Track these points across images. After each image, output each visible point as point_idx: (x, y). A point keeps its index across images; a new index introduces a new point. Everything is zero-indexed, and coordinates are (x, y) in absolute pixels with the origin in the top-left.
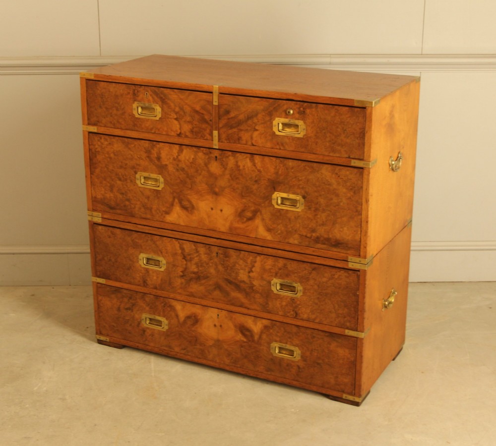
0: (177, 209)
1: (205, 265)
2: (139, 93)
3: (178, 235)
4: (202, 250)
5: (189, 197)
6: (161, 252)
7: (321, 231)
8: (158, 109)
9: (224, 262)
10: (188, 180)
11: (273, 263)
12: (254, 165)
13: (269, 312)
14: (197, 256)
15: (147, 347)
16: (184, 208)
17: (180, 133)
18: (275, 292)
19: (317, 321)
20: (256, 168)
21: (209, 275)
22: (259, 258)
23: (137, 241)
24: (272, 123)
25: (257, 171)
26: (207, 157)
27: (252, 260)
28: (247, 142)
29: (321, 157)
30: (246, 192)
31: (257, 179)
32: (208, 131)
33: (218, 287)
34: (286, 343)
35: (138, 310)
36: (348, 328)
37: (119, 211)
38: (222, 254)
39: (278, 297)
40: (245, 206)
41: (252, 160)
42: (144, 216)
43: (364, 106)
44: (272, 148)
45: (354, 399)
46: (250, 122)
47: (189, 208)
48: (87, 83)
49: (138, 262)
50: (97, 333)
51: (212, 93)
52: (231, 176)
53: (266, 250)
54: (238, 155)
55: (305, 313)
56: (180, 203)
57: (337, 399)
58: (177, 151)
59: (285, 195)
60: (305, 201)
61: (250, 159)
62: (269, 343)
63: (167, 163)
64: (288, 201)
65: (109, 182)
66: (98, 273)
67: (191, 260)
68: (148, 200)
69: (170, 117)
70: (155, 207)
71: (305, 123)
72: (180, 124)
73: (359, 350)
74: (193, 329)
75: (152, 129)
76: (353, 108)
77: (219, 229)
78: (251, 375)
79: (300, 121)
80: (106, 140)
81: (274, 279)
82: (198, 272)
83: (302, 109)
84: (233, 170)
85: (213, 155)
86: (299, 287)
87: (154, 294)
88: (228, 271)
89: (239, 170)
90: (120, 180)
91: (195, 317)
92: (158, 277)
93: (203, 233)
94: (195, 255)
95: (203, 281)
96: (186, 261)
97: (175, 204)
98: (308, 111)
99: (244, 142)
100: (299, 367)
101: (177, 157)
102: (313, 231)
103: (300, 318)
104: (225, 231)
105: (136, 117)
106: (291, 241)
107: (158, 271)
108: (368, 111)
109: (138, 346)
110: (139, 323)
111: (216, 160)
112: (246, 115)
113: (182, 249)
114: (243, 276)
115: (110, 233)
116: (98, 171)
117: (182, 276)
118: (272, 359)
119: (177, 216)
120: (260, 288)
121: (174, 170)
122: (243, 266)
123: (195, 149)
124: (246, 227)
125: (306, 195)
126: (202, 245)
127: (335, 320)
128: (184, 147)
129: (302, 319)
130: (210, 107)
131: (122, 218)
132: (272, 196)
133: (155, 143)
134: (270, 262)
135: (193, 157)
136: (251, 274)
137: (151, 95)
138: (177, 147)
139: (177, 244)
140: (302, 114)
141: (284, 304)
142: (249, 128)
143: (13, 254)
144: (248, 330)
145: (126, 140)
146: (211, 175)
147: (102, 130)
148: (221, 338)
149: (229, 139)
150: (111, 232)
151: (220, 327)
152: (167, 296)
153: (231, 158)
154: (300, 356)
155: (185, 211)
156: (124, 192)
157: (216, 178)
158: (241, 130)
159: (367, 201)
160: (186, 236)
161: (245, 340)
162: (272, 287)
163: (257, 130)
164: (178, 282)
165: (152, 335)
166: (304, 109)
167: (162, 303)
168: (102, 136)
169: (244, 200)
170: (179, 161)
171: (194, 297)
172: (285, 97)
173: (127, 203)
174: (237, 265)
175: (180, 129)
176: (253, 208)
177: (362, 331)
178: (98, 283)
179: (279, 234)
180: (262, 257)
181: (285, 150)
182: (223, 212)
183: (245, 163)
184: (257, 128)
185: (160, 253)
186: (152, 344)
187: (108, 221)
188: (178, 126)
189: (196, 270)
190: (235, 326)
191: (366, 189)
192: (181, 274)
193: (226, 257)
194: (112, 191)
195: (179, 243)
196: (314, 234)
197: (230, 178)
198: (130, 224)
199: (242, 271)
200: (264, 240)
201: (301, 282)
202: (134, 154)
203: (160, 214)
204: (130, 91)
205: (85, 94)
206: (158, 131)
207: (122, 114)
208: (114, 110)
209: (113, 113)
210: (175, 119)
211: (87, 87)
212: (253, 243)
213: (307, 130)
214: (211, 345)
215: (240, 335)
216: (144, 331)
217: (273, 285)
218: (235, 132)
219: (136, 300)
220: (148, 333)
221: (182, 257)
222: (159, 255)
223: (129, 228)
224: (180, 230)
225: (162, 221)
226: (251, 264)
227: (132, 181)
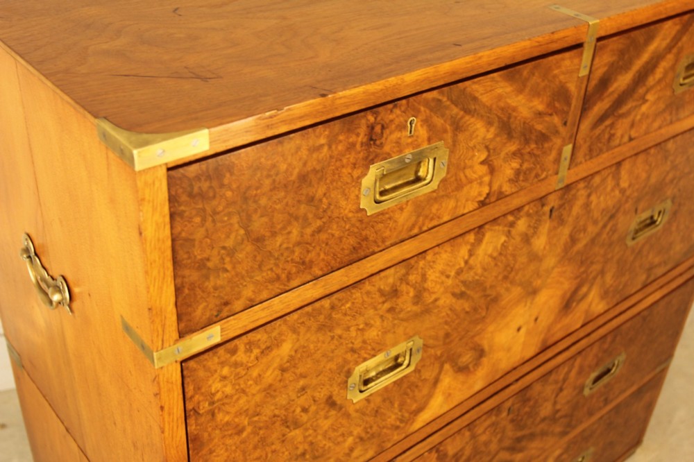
5: (477, 338)
8: (440, 156)
10: (481, 302)
11: (598, 350)
12: (617, 184)
16: (461, 370)
17: (488, 195)
18: (587, 393)
24: (674, 72)
26: (534, 221)
28: (621, 138)
31: (613, 211)
32: (553, 155)
38: (518, 403)
39: (589, 398)
40: (581, 280)
41: (617, 175)
44: (660, 128)
46: (639, 89)
51: (582, 45)
53: (594, 337)
56: (455, 365)
58: (469, 246)
60: (673, 204)
70: (392, 419)
72: (492, 170)
84: (578, 217)
85: (547, 209)
88: (522, 423)
89: (589, 211)
97: (442, 376)
99: (617, 142)
101: (467, 262)
104: (534, 354)
105: (369, 213)
111: (550, 217)
112: (637, 76)
113: (443, 457)
114: (545, 410)
119: (441, 400)
121: (454, 300)
122: (549, 393)
123: (510, 218)
125: (677, 193)
126: (483, 418)
128: (487, 227)
134: (594, 351)
136: (560, 396)
137: (425, 121)
138: (472, 237)
139: (432, 458)
141: (594, 400)
142: (634, 104)
146: (533, 257)
149: (591, 151)
153: (580, 194)
155: (461, 376)
157: (542, 260)
158: (620, 117)
162: (585, 390)
163: (647, 101)
168: (235, 343)
169: (582, 270)
170: (470, 268)
174: (540, 401)
175: (490, 184)
176: (592, 275)
184: (647, 96)
188: (487, 178)
193: (525, 402)
195: (437, 452)
197: (568, 240)
199: (545, 405)
202: (348, 329)
203: (402, 425)
204: (358, 135)
205: (167, 231)
206: (432, 219)
207: (319, 230)
208: (289, 233)
209: (285, 246)
210: (482, 163)
211: (172, 200)
212: (576, 339)
217: (586, 387)
218: (606, 127)
224: (444, 424)
225: (406, 437)
226: (563, 379)
227: (333, 404)
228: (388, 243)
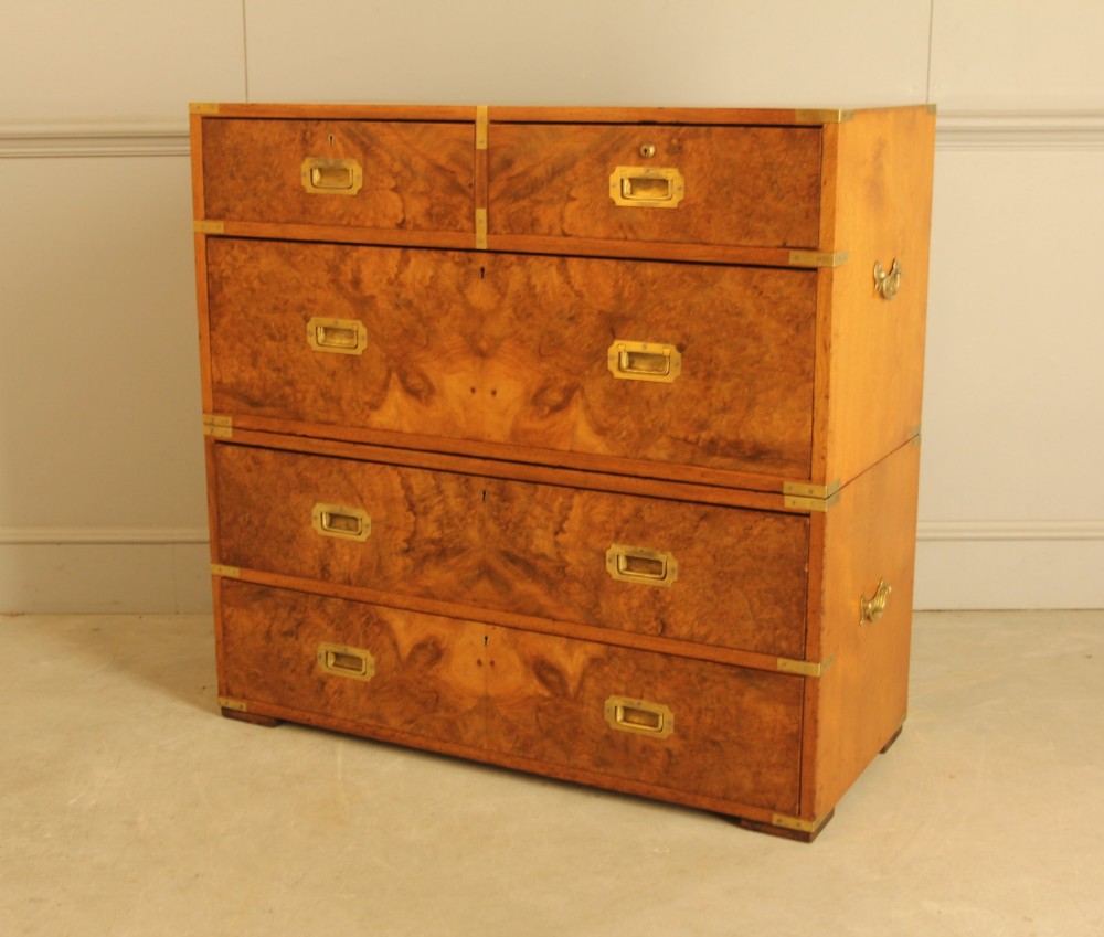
0: (396, 396)
1: (456, 521)
2: (314, 138)
3: (395, 456)
4: (451, 486)
5: (422, 366)
6: (361, 499)
7: (721, 426)
8: (356, 170)
9: (499, 512)
10: (420, 327)
11: (611, 508)
12: (568, 281)
13: (601, 625)
14: (439, 503)
15: (330, 720)
16: (412, 392)
17: (404, 221)
18: (615, 575)
19: (712, 640)
20: (572, 287)
21: (465, 544)
22: (578, 499)
23: (308, 474)
24: (607, 180)
25: (573, 295)
26: (463, 271)
27: (562, 504)
28: (550, 228)
29: (719, 250)
30: (548, 347)
31: (572, 313)
32: (465, 210)
33: (486, 571)
34: (641, 696)
35: (310, 636)
36: (783, 655)
37: (269, 411)
38: (495, 494)
39: (622, 588)
40: (548, 379)
41: (563, 270)
42: (323, 417)
43: (818, 123)
44: (609, 239)
45: (799, 825)
46: (557, 182)
47: (421, 392)
48: (204, 126)
49: (310, 523)
50: (220, 694)
51: (473, 122)
52: (515, 310)
53: (594, 480)
54: (531, 260)
55: (683, 621)
56: (403, 381)
57: (758, 826)
58: (396, 262)
59: (636, 346)
60: (683, 356)
61: (558, 269)
62: (601, 699)
63: (375, 292)
64: (643, 361)
65: (249, 346)
66: (225, 555)
67: (425, 512)
68: (333, 380)
69: (381, 185)
70: (347, 394)
71: (682, 172)
72: (403, 201)
73: (808, 706)
74: (430, 673)
75: (341, 217)
76: (793, 130)
77: (490, 435)
78: (561, 776)
79: (670, 170)
80: (244, 250)
81: (613, 546)
82: (441, 540)
83: (675, 141)
84: (520, 296)
85: (476, 267)
86: (670, 561)
87: (345, 595)
88: (508, 532)
89: (535, 295)
90: (272, 337)
91: (434, 643)
92: (353, 557)
93: (451, 447)
94: (436, 500)
95: (453, 561)
96: (415, 514)
97: (391, 382)
98: (689, 145)
99: (545, 229)
100: (669, 752)
101: (397, 276)
102: (703, 426)
103: (672, 635)
104: (502, 440)
105: (309, 191)
106: (652, 453)
107: (353, 541)
108: (827, 134)
109: (309, 720)
110: (312, 666)
111: (483, 276)
112: (549, 167)
113: (408, 488)
114: (542, 542)
115: (249, 462)
116: (225, 321)
117: (406, 551)
118: (607, 737)
119: (395, 413)
120: (581, 569)
121: (390, 308)
122: (542, 519)
123: (435, 255)
124: (554, 425)
125: (685, 342)
126: (450, 476)
127: (754, 637)
128: (411, 251)
129: (677, 639)
130: (468, 156)
131: (275, 425)
132: (606, 351)
133: (348, 248)
134: (602, 506)
135: (430, 273)
136: (561, 538)
137: (340, 140)
138: (396, 253)
139: (394, 476)
140: (676, 155)
141: (636, 603)
142: (556, 197)
143: (59, 543)
144: (554, 669)
145: (286, 246)
146: (471, 311)
147: (236, 228)
148: (492, 692)
149: (511, 225)
150: (253, 458)
151: (488, 666)
152: (374, 599)
153: (516, 269)
154: (672, 727)
155: (413, 401)
156: (281, 365)
157: (482, 319)
158: (539, 202)
159: (827, 347)
160: (415, 458)
161: (547, 694)
162: (608, 564)
163: (574, 199)
164: (398, 565)
165: (341, 692)
166: (679, 140)
167: (363, 615)
168: (234, 241)
169: (545, 366)
170: (401, 285)
171: (433, 597)
172: (636, 117)
173: (288, 390)
174: (529, 518)
175: (403, 211)
176: (564, 383)
177: (817, 660)
178: (224, 578)
179: (624, 439)
180: (586, 494)
181: (637, 240)
182: (498, 394)
183: (547, 276)
184: (573, 194)
185: (357, 499)
186: (340, 714)
187: (246, 433)
188: (399, 205)
189: (437, 535)
190: (525, 663)
191: (825, 319)
192: (405, 546)
193: (504, 501)
194: (254, 365)
195: (399, 474)
196: (704, 435)
197: (513, 315)
198: (293, 438)
199: (539, 532)
200: (590, 456)
201: (675, 551)
203: (359, 410)
204: (296, 134)
206: (357, 219)
207: (277, 188)
210: (393, 189)
211: (204, 135)
212: (563, 464)
213: (686, 190)
214: (470, 707)
215: (536, 682)
216: (323, 684)
217: (610, 560)
218: (524, 207)
219: (305, 611)
220: (332, 686)
221: (407, 505)
222: (355, 505)
223: (290, 446)
224: (401, 445)
225: (363, 427)
226: (560, 513)
227: (297, 339)
228: (325, 221)
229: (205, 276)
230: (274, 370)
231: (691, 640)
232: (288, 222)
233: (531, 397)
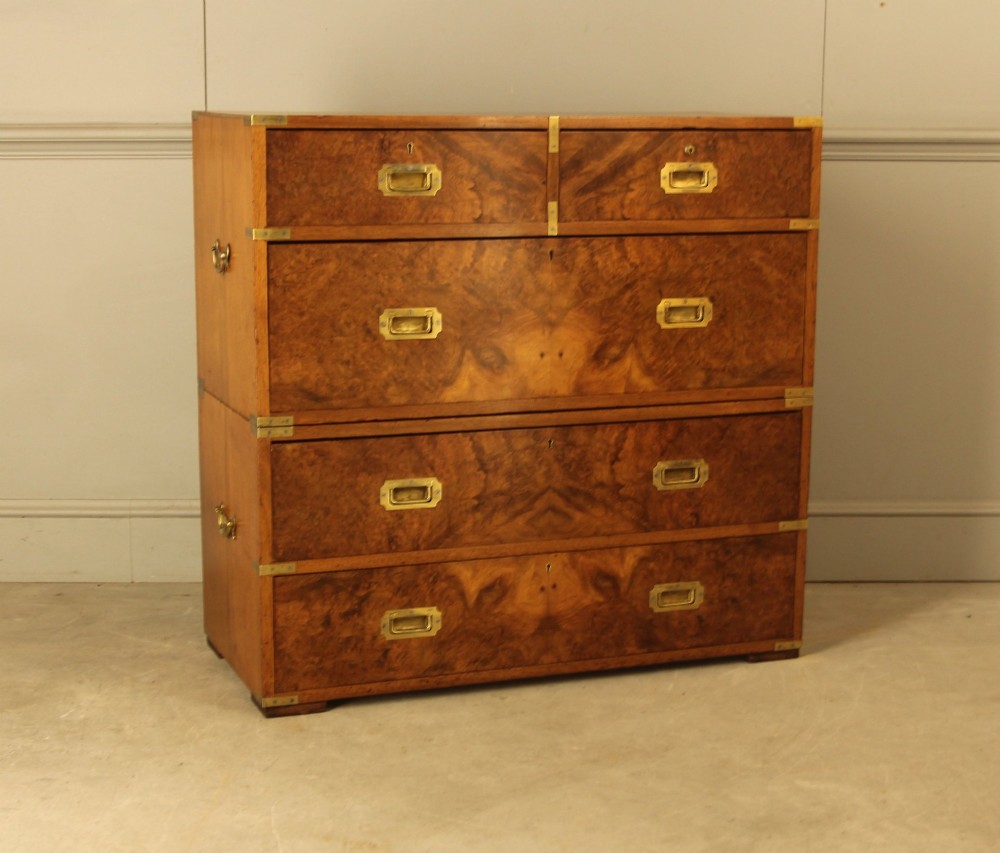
0: (470, 369)
1: (525, 470)
2: (392, 147)
3: (468, 423)
4: (520, 441)
5: (495, 341)
6: (432, 469)
8: (434, 172)
9: (563, 454)
10: (494, 307)
11: (658, 433)
12: (624, 256)
13: (646, 530)
14: (509, 458)
15: (392, 684)
16: (483, 365)
17: (481, 216)
18: (659, 486)
19: (732, 521)
20: (628, 260)
21: (532, 489)
22: (631, 433)
23: (378, 456)
24: (658, 174)
25: (629, 267)
26: (534, 255)
27: (618, 437)
28: (613, 213)
29: (742, 222)
31: (629, 281)
32: (538, 204)
33: (553, 509)
34: (678, 580)
35: (374, 609)
36: (783, 519)
37: (336, 403)
38: (559, 440)
39: (668, 496)
40: (608, 337)
41: (621, 248)
42: (395, 400)
43: (809, 127)
44: (659, 219)
45: (791, 645)
46: (619, 177)
47: (499, 364)
48: (268, 137)
49: (378, 501)
51: (546, 130)
52: (580, 283)
53: (645, 413)
54: (595, 241)
55: (712, 511)
56: (477, 354)
57: (761, 657)
58: (471, 253)
59: (676, 302)
60: (714, 305)
61: (616, 247)
62: (647, 590)
63: (450, 280)
65: (314, 345)
66: (280, 553)
67: (496, 469)
68: (406, 364)
69: (460, 186)
70: (420, 376)
71: (715, 165)
72: (481, 198)
73: (799, 552)
74: (496, 611)
75: (420, 217)
76: (793, 133)
77: (556, 392)
78: (612, 667)
79: (707, 164)
80: (311, 254)
81: (658, 463)
82: (509, 490)
83: (710, 143)
84: (584, 272)
85: (546, 251)
86: (701, 466)
87: (412, 562)
88: (571, 470)
89: (597, 270)
90: (342, 333)
91: (500, 584)
92: (422, 524)
93: (521, 407)
94: (506, 456)
96: (486, 472)
97: (465, 359)
98: (721, 144)
99: (609, 216)
100: (700, 619)
101: (472, 265)
102: (730, 356)
103: (704, 523)
104: (566, 393)
105: (386, 195)
107: (423, 509)
108: (816, 135)
109: (370, 691)
110: (375, 638)
111: (551, 258)
112: (612, 165)
113: (478, 449)
114: (601, 473)
115: (312, 456)
117: (476, 508)
118: (651, 620)
119: (468, 385)
120: (633, 488)
121: (465, 293)
122: (601, 453)
123: (508, 243)
124: (609, 376)
125: (718, 295)
126: (519, 432)
128: (487, 241)
130: (541, 157)
131: (343, 416)
132: (656, 309)
133: (424, 244)
134: (651, 432)
135: (504, 259)
136: (617, 465)
137: (420, 148)
138: (472, 244)
139: (467, 443)
140: (711, 153)
141: (676, 505)
142: (618, 188)
144: (608, 577)
146: (541, 289)
147: (303, 233)
148: (553, 612)
149: (579, 216)
150: (317, 452)
151: (551, 589)
152: (442, 558)
153: (581, 249)
154: (701, 597)
155: (486, 371)
156: (350, 358)
157: (551, 294)
158: (604, 194)
159: (814, 287)
160: (486, 423)
161: (601, 599)
162: (654, 479)
163: (632, 190)
164: (468, 521)
165: (405, 654)
166: (714, 142)
167: (430, 575)
168: (299, 246)
169: (605, 326)
170: (476, 272)
171: (501, 542)
172: (681, 125)
173: (358, 380)
174: (589, 455)
175: (481, 207)
176: (621, 339)
177: (805, 517)
178: (275, 577)
179: (668, 376)
180: (638, 426)
181: (682, 218)
182: (564, 356)
183: (608, 254)
184: (632, 186)
185: (428, 469)
186: (403, 674)
187: (310, 429)
188: (478, 202)
189: (505, 486)
190: (583, 578)
191: (813, 267)
192: (476, 502)
193: (568, 445)
194: (320, 361)
195: (471, 439)
196: (728, 364)
197: (578, 288)
198: (363, 424)
199: (598, 464)
200: (642, 394)
201: (705, 457)
202: (377, 274)
203: (432, 388)
204: (373, 143)
205: (264, 161)
206: (434, 217)
207: (351, 193)
208: (332, 188)
209: (330, 195)
210: (472, 189)
211: (268, 145)
212: (621, 404)
213: (719, 179)
214: (532, 631)
215: (592, 592)
216: (386, 652)
217: (656, 476)
218: (591, 199)
219: (369, 588)
220: (395, 651)
221: (478, 466)
222: (426, 475)
223: (358, 433)
224: (475, 413)
225: (437, 403)
226: (616, 444)
227: (369, 332)
228: (402, 221)
229: (266, 282)
230: (342, 363)
231: (716, 524)
232: (361, 224)
233: (593, 354)
